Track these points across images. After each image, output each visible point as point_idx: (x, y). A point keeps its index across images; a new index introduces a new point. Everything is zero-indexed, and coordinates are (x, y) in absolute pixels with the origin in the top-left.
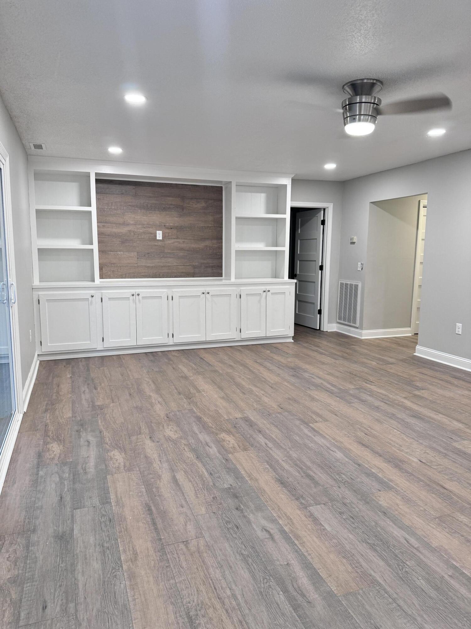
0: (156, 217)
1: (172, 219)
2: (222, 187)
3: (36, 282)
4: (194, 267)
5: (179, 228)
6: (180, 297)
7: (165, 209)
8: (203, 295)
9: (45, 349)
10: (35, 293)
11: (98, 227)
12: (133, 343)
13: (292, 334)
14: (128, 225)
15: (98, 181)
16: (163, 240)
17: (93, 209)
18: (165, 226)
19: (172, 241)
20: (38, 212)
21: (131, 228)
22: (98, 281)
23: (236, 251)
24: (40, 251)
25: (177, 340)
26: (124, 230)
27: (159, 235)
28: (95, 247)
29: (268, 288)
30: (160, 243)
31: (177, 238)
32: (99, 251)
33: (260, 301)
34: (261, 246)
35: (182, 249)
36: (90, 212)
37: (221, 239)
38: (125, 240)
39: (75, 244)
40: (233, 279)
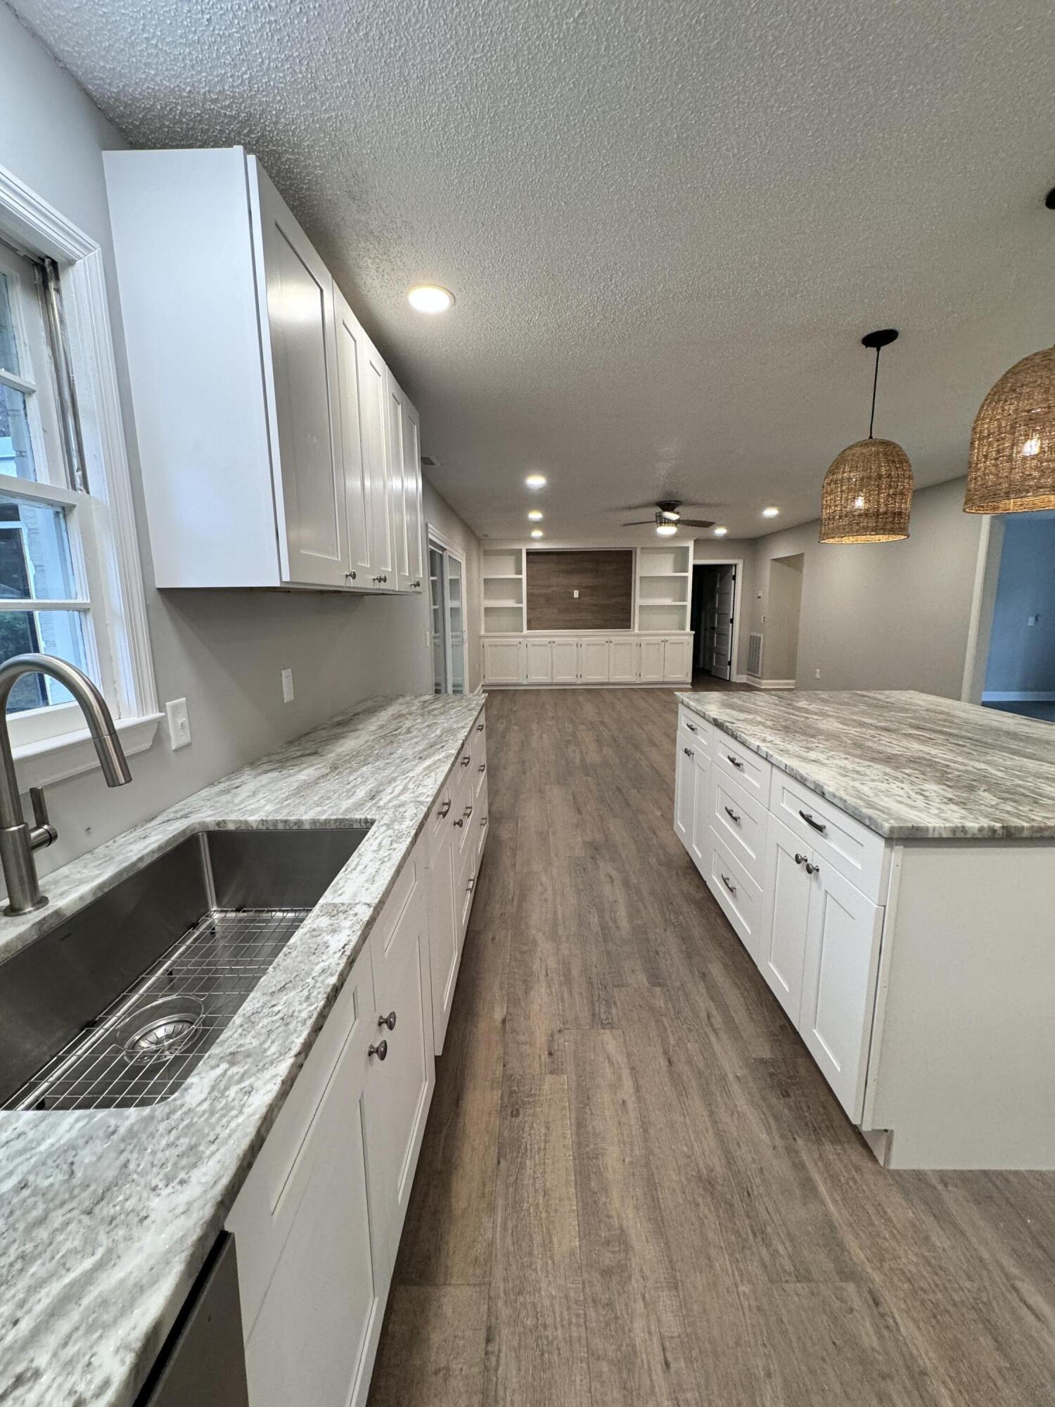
0: (575, 579)
1: (588, 580)
2: (631, 551)
3: (483, 633)
4: (606, 620)
5: (593, 588)
6: (588, 645)
7: (582, 572)
8: (607, 644)
9: (487, 681)
10: (482, 640)
11: (527, 589)
12: (550, 681)
13: (690, 681)
14: (552, 586)
15: (529, 553)
16: (579, 598)
17: (524, 576)
18: (581, 586)
19: (587, 598)
20: (485, 579)
21: (554, 589)
22: (526, 632)
23: (640, 606)
24: (487, 609)
25: (584, 680)
26: (549, 591)
27: (576, 594)
28: (524, 605)
29: (667, 638)
30: (576, 601)
31: (591, 596)
32: (528, 608)
33: (658, 650)
34: (668, 601)
35: (595, 605)
36: (521, 579)
37: (631, 595)
38: (549, 599)
39: (511, 603)
40: (636, 631)
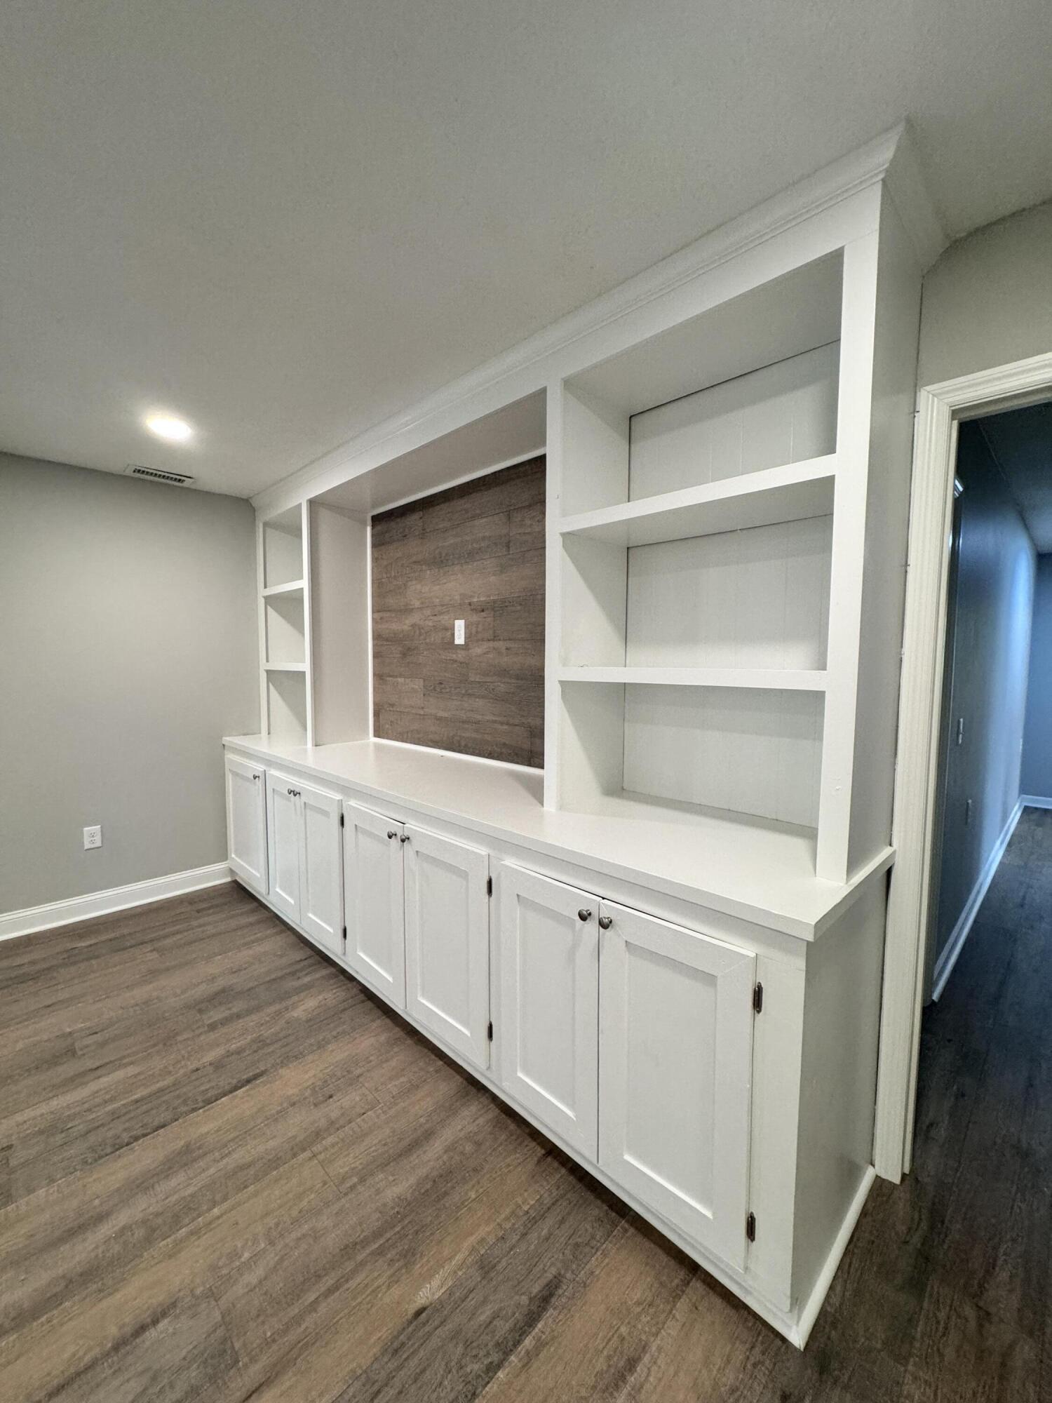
0: (455, 583)
1: (485, 582)
4: (532, 732)
5: (499, 607)
7: (470, 556)
8: (395, 842)
16: (466, 647)
17: (305, 583)
18: (470, 604)
19: (485, 647)
23: (571, 683)
26: (407, 624)
27: (460, 632)
28: (307, 666)
29: (608, 905)
30: (461, 656)
31: (495, 638)
38: (407, 650)
